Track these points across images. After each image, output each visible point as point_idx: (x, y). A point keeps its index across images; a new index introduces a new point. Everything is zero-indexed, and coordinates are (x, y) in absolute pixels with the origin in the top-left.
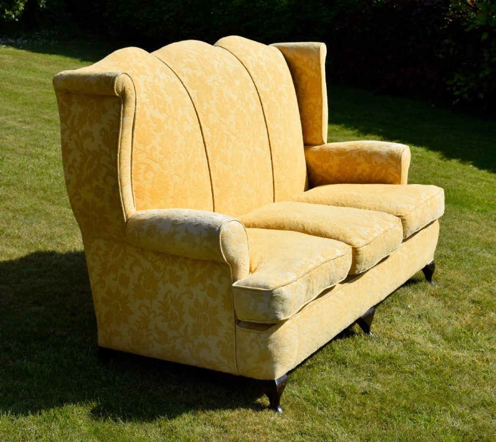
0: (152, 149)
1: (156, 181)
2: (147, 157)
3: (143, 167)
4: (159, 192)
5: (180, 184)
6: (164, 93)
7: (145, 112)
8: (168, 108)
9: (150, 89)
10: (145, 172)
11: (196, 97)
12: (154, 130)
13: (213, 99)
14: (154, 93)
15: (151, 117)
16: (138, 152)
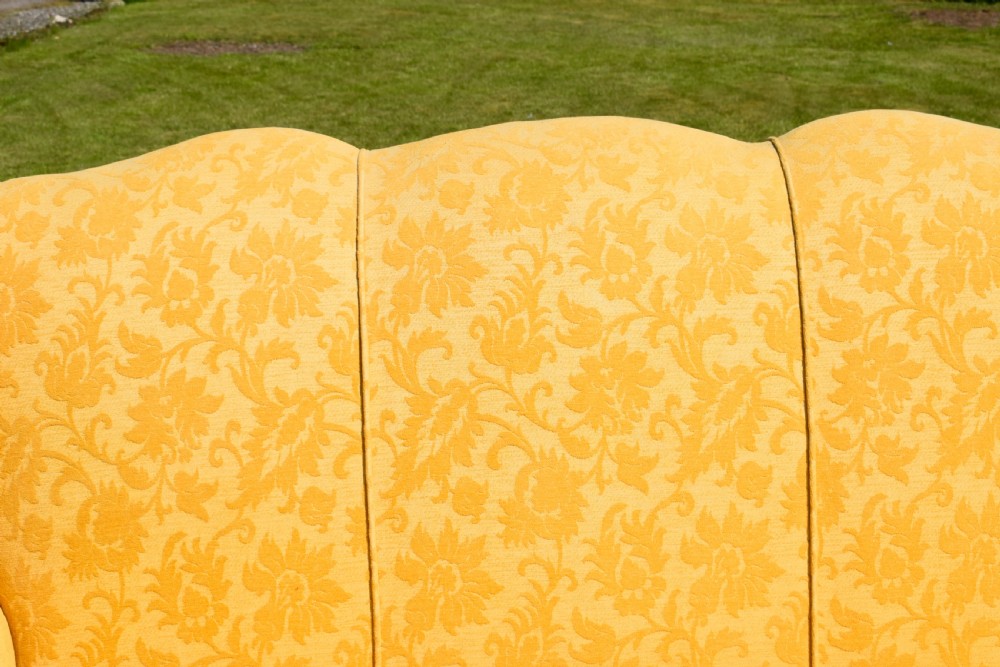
0: (94, 421)
1: (94, 516)
2: (71, 442)
3: (54, 468)
4: (104, 548)
5: (197, 541)
6: (225, 266)
7: (103, 314)
8: (209, 311)
9: (171, 248)
10: (58, 483)
11: (388, 289)
12: (118, 368)
13: (467, 304)
14: (174, 263)
15: (122, 332)
16: (44, 422)
